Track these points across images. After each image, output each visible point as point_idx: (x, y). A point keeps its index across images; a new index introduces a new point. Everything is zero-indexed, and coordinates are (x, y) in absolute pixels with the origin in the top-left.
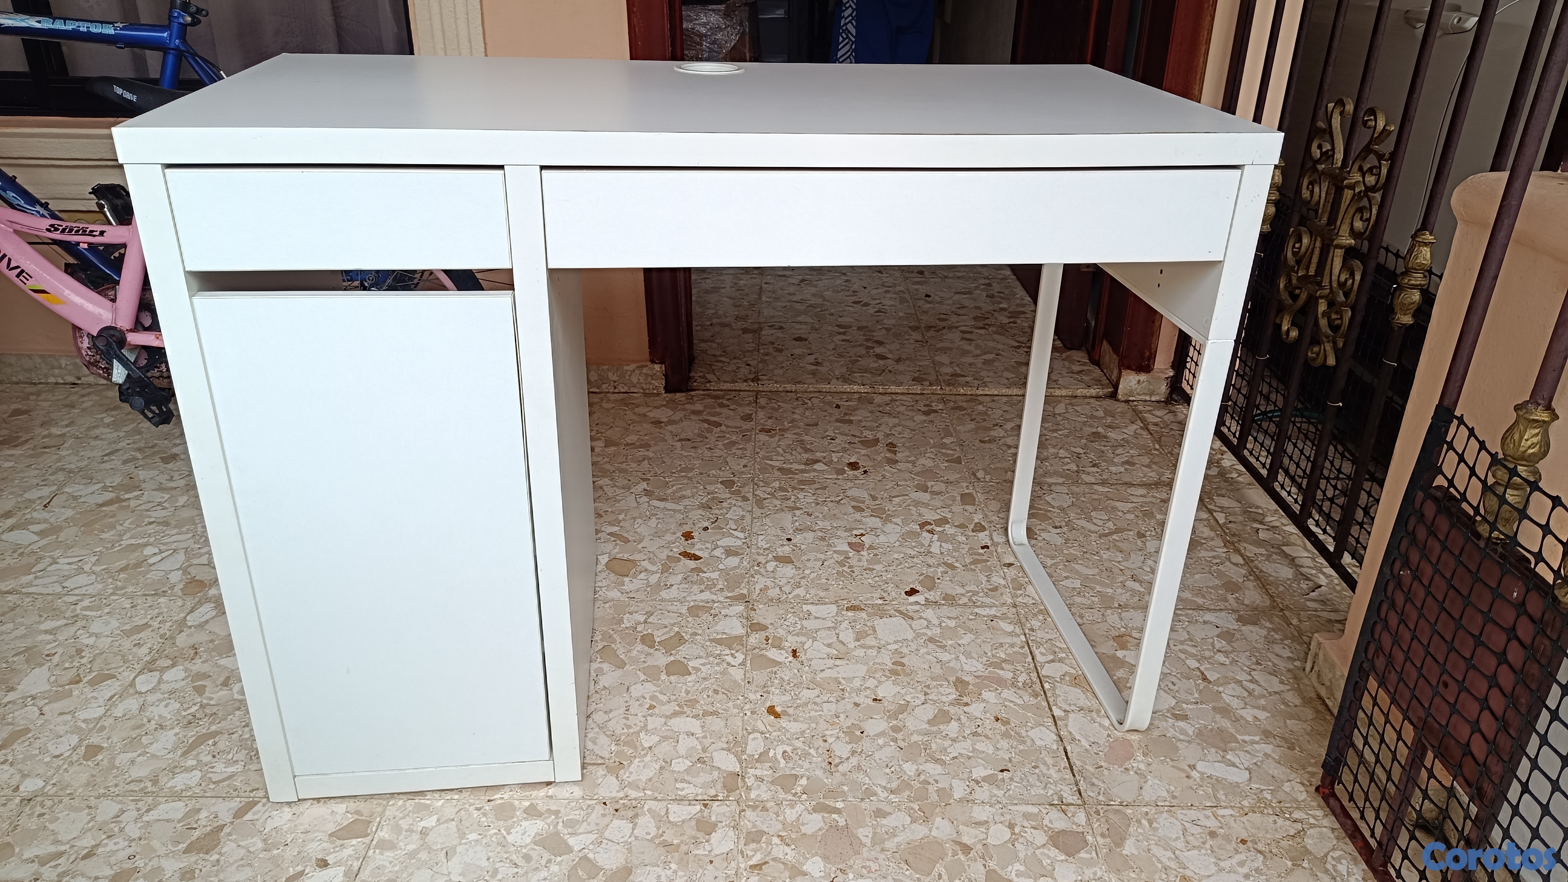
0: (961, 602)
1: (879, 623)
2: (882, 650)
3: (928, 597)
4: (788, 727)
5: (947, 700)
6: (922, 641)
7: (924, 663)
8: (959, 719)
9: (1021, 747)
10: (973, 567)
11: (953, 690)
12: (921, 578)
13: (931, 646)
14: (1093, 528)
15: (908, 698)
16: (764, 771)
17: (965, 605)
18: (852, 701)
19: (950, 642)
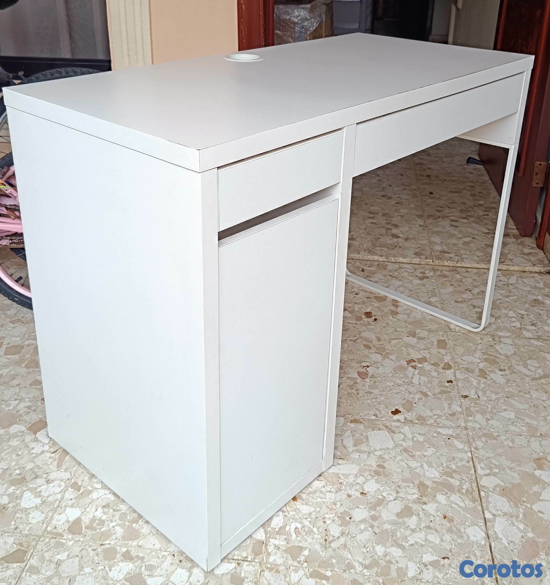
0: (429, 423)
1: (372, 434)
2: (371, 455)
3: (407, 416)
4: (301, 509)
5: (412, 498)
6: (399, 450)
7: (399, 468)
8: (418, 515)
9: (459, 541)
10: (440, 396)
11: (415, 491)
12: (404, 402)
13: (405, 455)
14: (528, 372)
15: (385, 494)
16: (280, 542)
17: (431, 425)
18: (346, 492)
19: (418, 453)
